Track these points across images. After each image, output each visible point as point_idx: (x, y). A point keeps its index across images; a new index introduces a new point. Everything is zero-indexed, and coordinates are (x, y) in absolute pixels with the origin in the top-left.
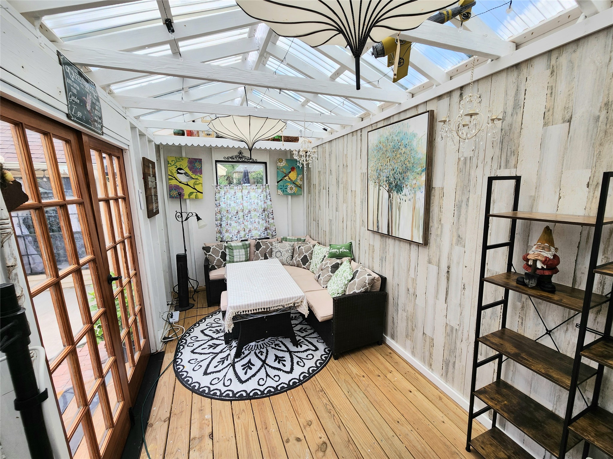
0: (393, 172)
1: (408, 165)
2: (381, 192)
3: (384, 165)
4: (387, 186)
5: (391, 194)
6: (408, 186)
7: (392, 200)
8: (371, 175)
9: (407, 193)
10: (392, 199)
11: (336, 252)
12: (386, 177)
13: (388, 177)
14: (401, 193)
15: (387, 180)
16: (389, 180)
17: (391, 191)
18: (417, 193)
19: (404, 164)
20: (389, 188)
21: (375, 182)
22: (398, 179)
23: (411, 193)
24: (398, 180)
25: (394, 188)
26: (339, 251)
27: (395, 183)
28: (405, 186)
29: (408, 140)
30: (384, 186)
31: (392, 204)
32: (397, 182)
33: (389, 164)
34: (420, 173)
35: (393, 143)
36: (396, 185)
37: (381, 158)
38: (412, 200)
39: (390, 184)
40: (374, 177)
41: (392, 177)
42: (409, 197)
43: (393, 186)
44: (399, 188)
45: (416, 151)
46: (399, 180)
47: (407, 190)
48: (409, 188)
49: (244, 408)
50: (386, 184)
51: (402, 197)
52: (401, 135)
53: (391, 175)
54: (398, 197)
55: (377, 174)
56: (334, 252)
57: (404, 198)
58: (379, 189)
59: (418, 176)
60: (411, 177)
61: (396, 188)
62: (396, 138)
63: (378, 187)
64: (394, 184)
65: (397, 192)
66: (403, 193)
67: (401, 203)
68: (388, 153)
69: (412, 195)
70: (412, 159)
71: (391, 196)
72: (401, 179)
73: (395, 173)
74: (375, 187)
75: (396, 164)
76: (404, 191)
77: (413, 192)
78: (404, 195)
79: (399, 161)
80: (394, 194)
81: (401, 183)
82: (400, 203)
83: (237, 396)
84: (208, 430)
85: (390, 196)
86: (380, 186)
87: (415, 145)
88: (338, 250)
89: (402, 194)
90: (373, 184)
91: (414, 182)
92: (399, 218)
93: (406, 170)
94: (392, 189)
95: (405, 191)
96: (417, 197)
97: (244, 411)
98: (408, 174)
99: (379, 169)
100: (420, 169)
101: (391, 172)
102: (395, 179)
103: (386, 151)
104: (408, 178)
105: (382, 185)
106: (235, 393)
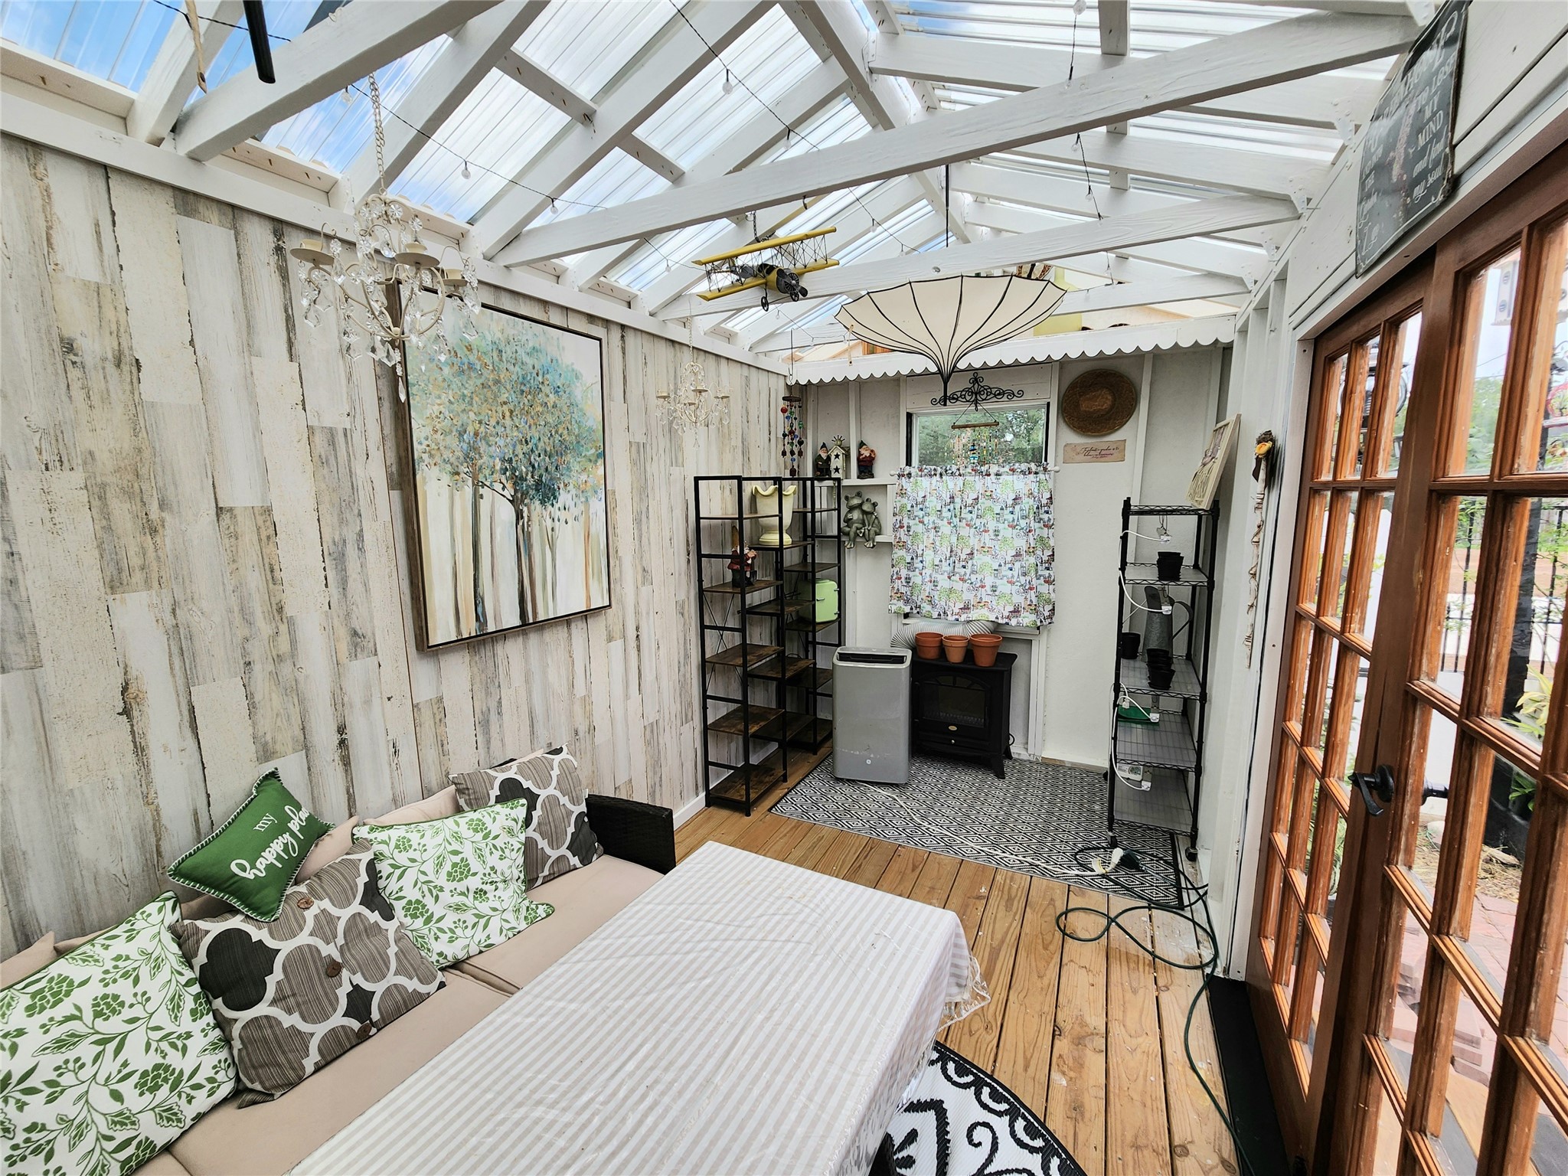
0: (525, 449)
1: (565, 436)
2: (484, 506)
3: (493, 422)
4: (509, 485)
5: (525, 509)
6: (570, 487)
7: (529, 526)
8: (433, 446)
9: (570, 503)
10: (529, 520)
11: (286, 850)
12: (503, 460)
13: (510, 461)
14: (553, 505)
15: (506, 469)
16: (514, 470)
17: (522, 501)
18: (591, 501)
19: (557, 432)
20: (516, 491)
21: (458, 474)
22: (543, 469)
23: (578, 502)
24: (542, 471)
25: (532, 492)
26: (293, 834)
27: (532, 477)
28: (562, 486)
29: (562, 380)
30: (498, 487)
31: (528, 536)
32: (541, 476)
33: (508, 422)
34: (593, 459)
35: (517, 368)
36: (538, 485)
37: (476, 399)
38: (582, 519)
39: (518, 480)
40: (447, 454)
41: (525, 461)
42: (575, 511)
43: (527, 486)
44: (547, 493)
45: (581, 410)
46: (547, 469)
47: (569, 496)
48: (573, 492)
49: (966, 1037)
50: (504, 481)
51: (557, 514)
52: (545, 360)
53: (521, 456)
54: (546, 514)
55: (465, 446)
56: (279, 858)
57: (563, 515)
58: (477, 497)
59: (590, 466)
60: (576, 467)
61: (537, 490)
62: (529, 361)
63: (469, 490)
64: (531, 481)
65: (543, 502)
66: (560, 504)
67: (556, 529)
68: (503, 390)
69: (582, 507)
70: (576, 426)
71: (525, 515)
72: (552, 468)
73: (532, 451)
74: (455, 487)
75: (533, 427)
76: (561, 499)
77: (583, 499)
78: (562, 508)
79: (543, 423)
80: (532, 507)
81: (551, 479)
82: (553, 529)
83: (970, 1078)
84: (1063, 1045)
85: (519, 515)
86: (477, 485)
87: (579, 397)
88: (287, 836)
89: (557, 506)
90: (446, 479)
91: (584, 477)
92: (554, 567)
93: (560, 450)
94: (525, 494)
95: (564, 497)
96: (591, 511)
97: (970, 1031)
98: (569, 458)
99: (470, 429)
100: (593, 451)
101: (519, 447)
102: (533, 467)
103: (497, 382)
104: (569, 469)
105: (488, 484)
106: (973, 1088)
